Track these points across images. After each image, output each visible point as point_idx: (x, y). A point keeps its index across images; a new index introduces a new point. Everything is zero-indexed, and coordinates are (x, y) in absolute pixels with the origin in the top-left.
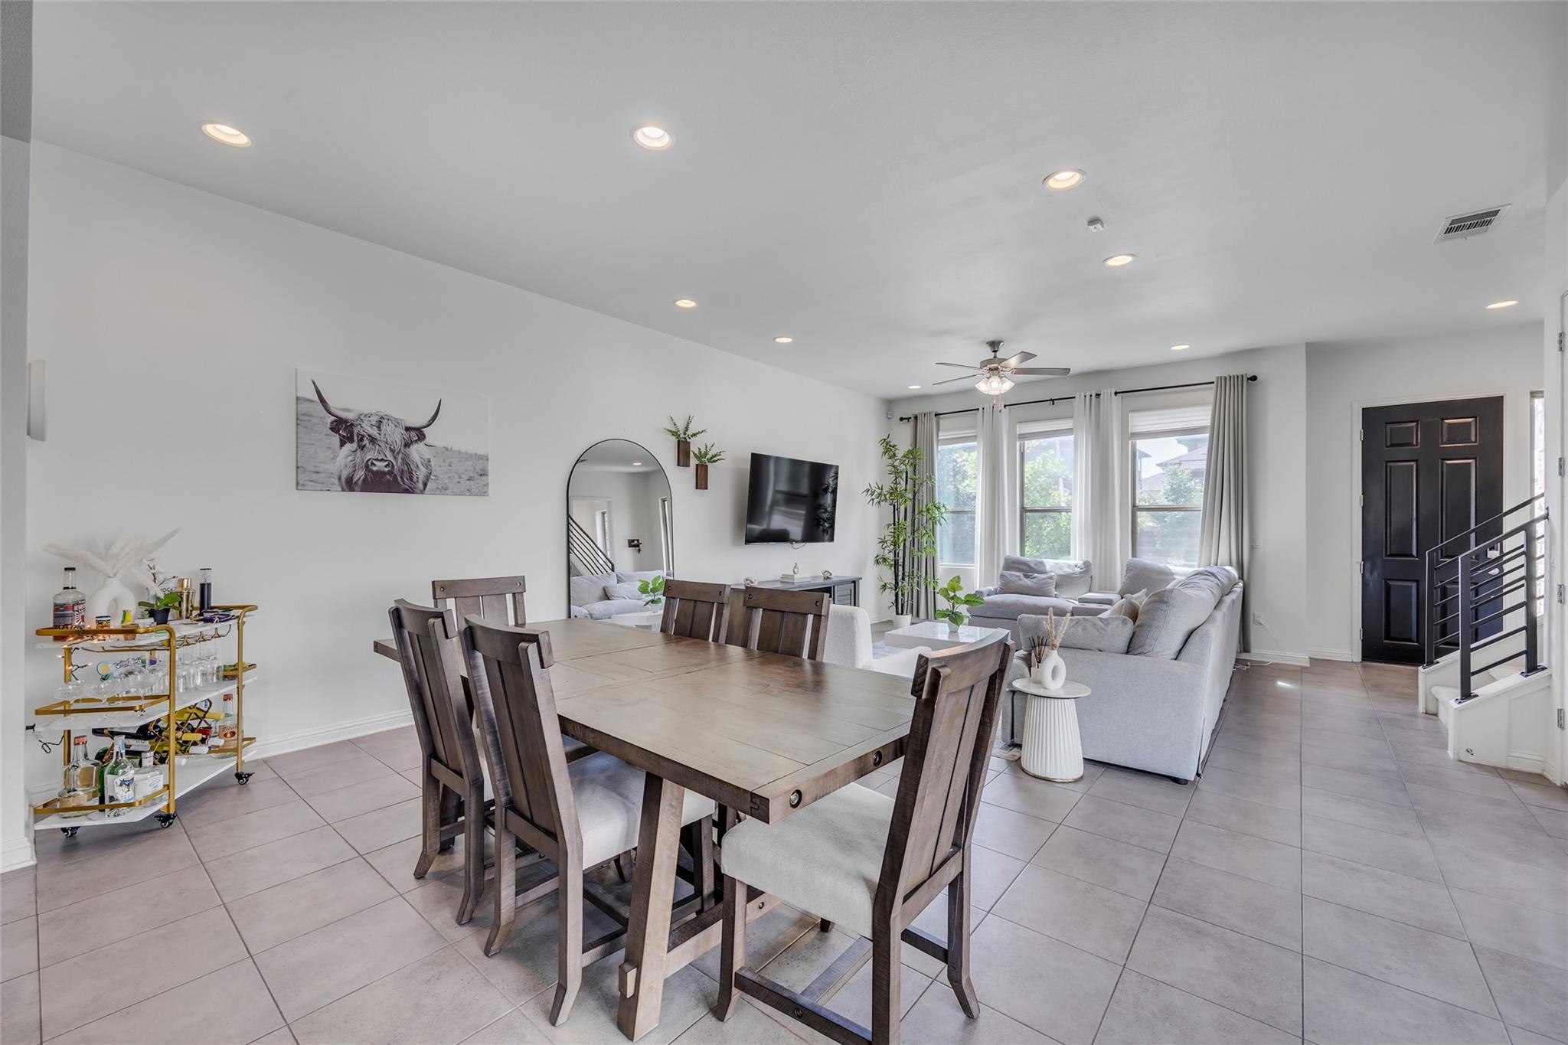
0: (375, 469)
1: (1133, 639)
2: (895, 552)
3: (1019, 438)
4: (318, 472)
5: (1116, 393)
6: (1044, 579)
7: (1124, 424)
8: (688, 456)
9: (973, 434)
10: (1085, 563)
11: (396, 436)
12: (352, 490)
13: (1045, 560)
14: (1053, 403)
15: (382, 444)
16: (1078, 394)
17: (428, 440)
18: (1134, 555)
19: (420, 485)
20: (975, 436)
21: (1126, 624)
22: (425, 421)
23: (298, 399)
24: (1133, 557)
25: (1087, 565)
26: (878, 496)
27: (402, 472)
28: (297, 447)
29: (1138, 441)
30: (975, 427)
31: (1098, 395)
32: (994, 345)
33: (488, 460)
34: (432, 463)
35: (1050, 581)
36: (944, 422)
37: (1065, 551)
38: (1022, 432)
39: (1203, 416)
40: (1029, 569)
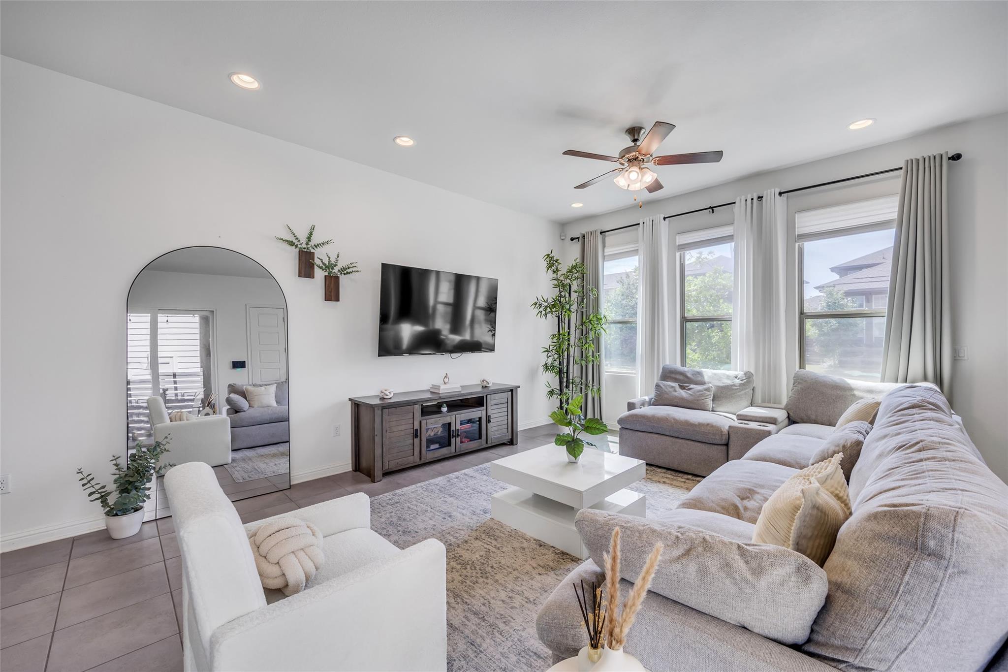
2: (559, 360)
3: (679, 249)
5: (780, 194)
6: (701, 391)
7: (790, 225)
8: (313, 267)
9: (633, 249)
10: (746, 374)
13: (704, 371)
14: (713, 210)
16: (738, 198)
18: (802, 366)
20: (638, 250)
21: (807, 579)
24: (800, 368)
25: (749, 376)
26: (544, 308)
29: (805, 243)
30: (637, 241)
31: (760, 198)
32: (634, 132)
35: (708, 393)
36: (610, 238)
37: (726, 359)
38: (682, 243)
39: (890, 208)
40: (686, 379)
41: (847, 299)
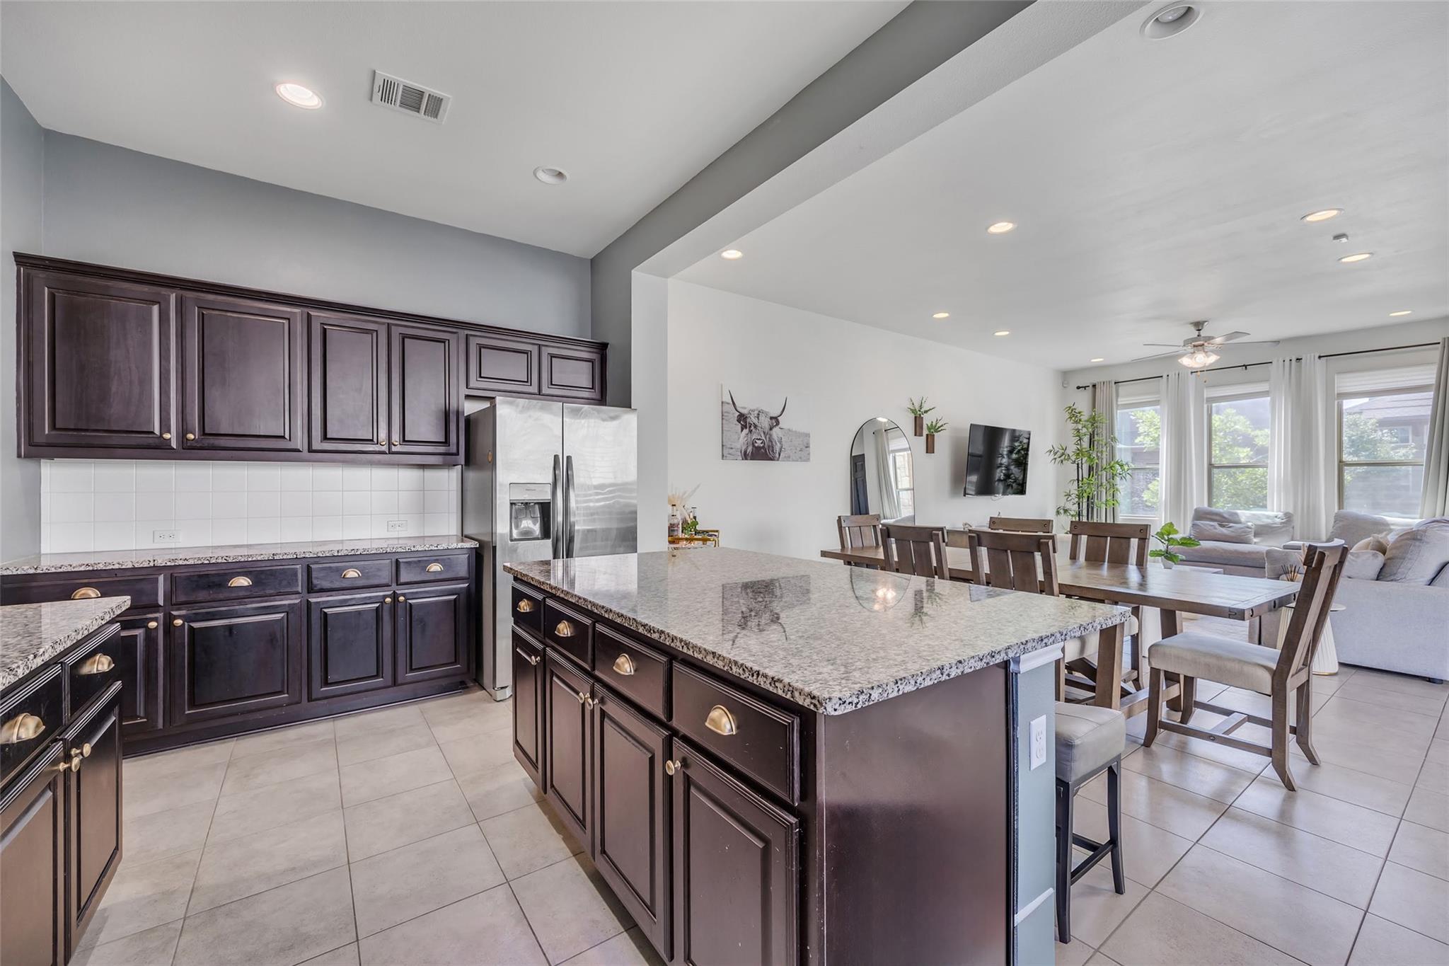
0: (756, 445)
1: (1385, 569)
2: (1079, 504)
3: (1207, 401)
4: (732, 448)
5: (1320, 357)
6: (1242, 528)
7: (1329, 385)
8: (922, 428)
9: (1155, 399)
10: (1285, 514)
11: (765, 422)
12: (746, 459)
13: (1239, 511)
14: (1246, 369)
15: (760, 429)
16: (1276, 359)
17: (780, 425)
18: (1341, 505)
19: (777, 455)
20: (1159, 401)
21: (1377, 557)
22: (779, 414)
23: (722, 403)
24: (1339, 509)
25: (1287, 515)
26: (1061, 456)
27: (769, 446)
28: (722, 433)
29: (1344, 401)
30: (1158, 393)
31: (1299, 359)
32: (1198, 325)
33: (809, 437)
34: (783, 440)
35: (1248, 530)
36: (1123, 389)
37: (1260, 503)
38: (1209, 396)
39: (1428, 375)
40: (1224, 519)
41: (1381, 431)
